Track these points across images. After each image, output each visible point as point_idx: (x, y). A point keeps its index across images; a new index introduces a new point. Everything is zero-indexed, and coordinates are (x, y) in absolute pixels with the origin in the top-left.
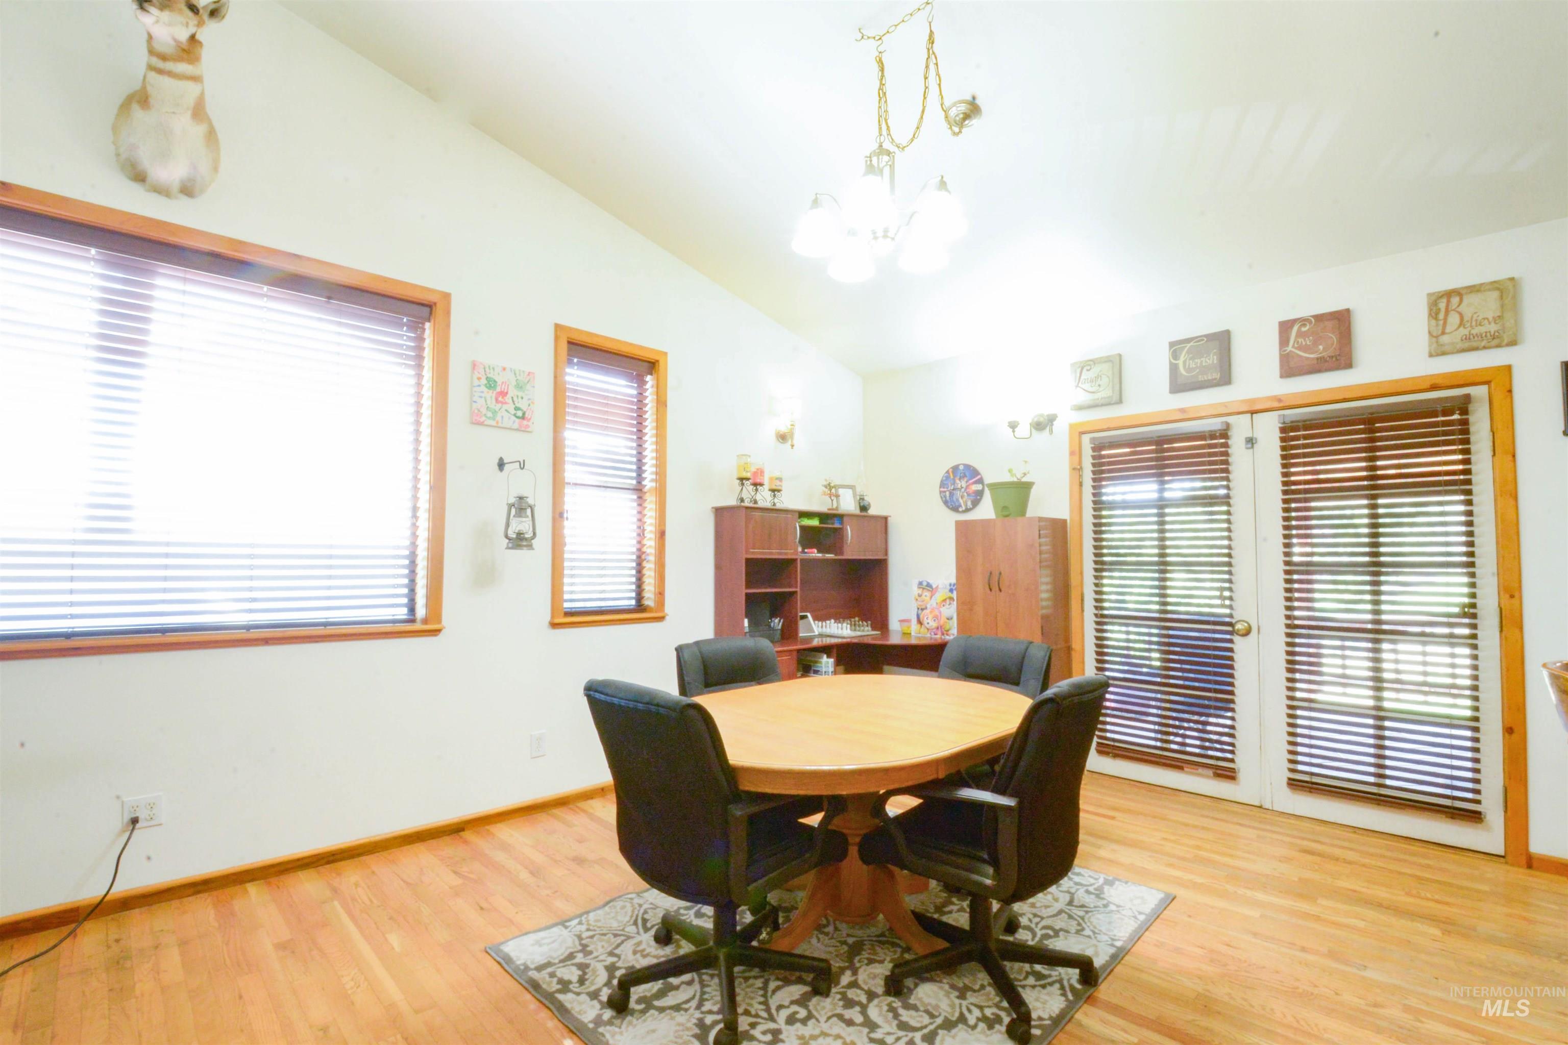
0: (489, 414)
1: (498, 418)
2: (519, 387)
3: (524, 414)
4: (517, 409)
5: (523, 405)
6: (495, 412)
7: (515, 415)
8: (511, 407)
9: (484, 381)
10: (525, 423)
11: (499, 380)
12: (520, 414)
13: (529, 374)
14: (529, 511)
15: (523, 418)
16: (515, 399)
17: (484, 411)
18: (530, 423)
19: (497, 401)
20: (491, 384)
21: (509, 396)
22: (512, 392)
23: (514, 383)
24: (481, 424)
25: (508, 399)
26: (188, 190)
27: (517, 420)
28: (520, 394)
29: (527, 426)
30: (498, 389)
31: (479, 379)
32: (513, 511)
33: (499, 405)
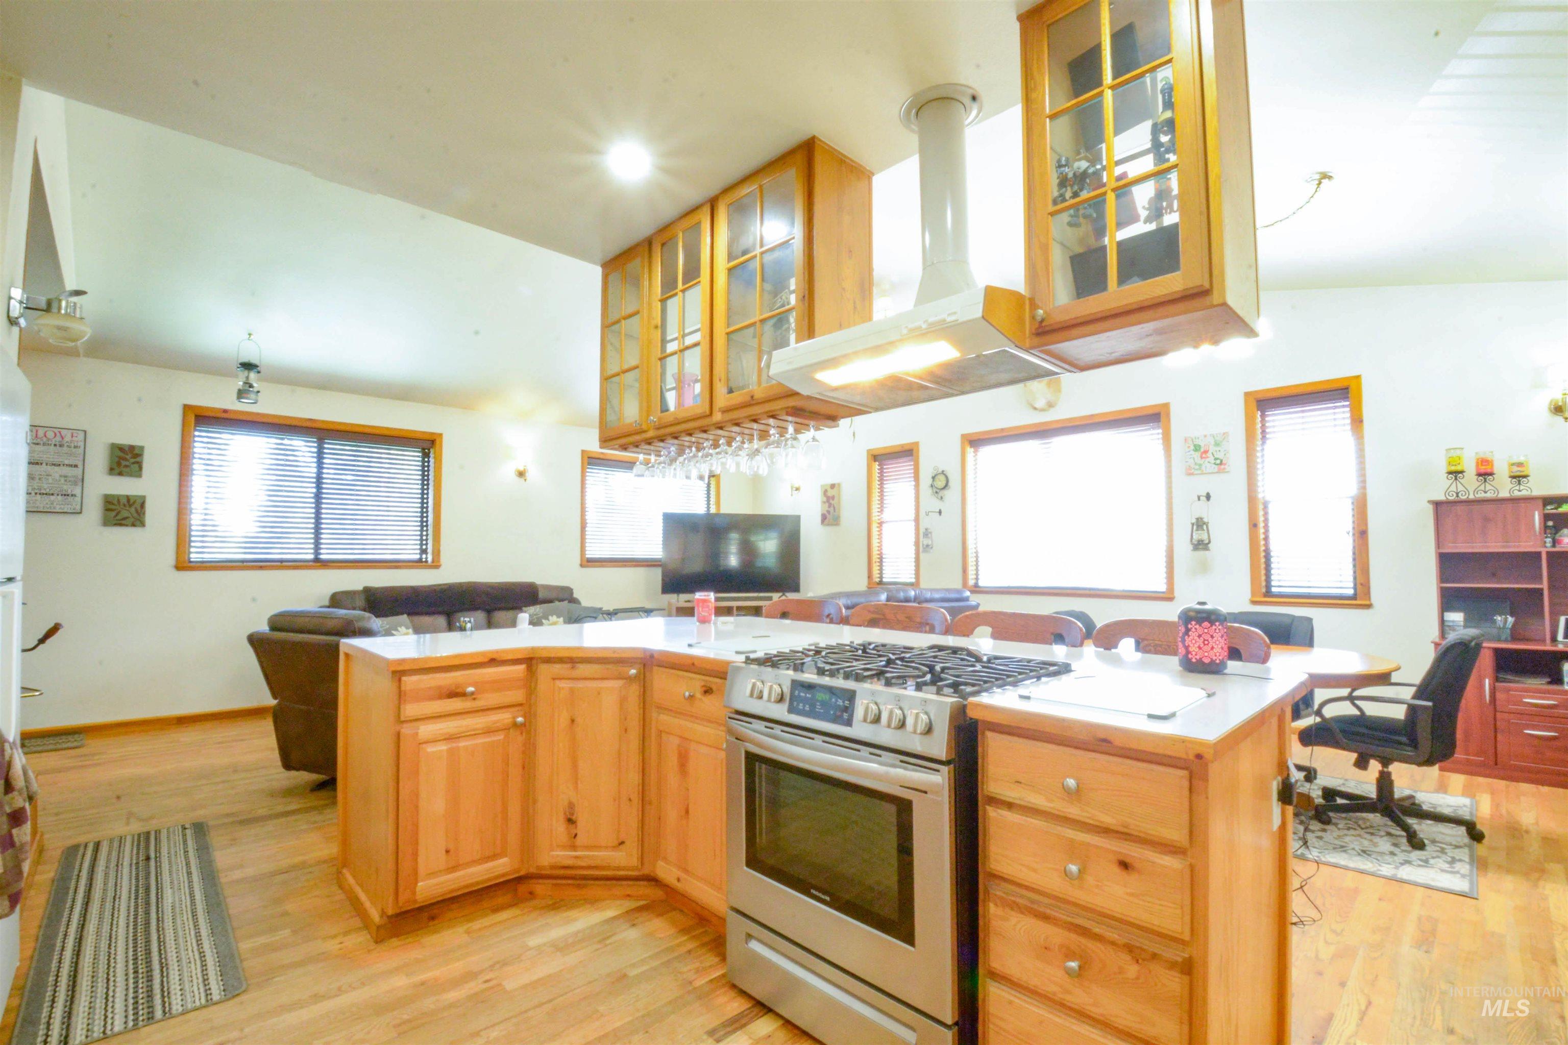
0: (1197, 467)
1: (1203, 467)
2: (1217, 444)
3: (1221, 461)
4: (1216, 459)
5: (1220, 455)
6: (1200, 465)
7: (1215, 464)
8: (1212, 459)
9: (1192, 447)
10: (1222, 467)
11: (1202, 444)
12: (1218, 462)
13: (1224, 434)
14: (1205, 527)
15: (1221, 463)
16: (1215, 453)
17: (1193, 466)
18: (1226, 467)
19: (1202, 458)
20: (1197, 448)
21: (1210, 452)
22: (1212, 449)
23: (1213, 443)
24: (1192, 474)
25: (1209, 454)
26: (1050, 405)
27: (1216, 466)
28: (1218, 449)
29: (1224, 469)
30: (1202, 450)
31: (1189, 447)
32: (1195, 527)
33: (1203, 460)
